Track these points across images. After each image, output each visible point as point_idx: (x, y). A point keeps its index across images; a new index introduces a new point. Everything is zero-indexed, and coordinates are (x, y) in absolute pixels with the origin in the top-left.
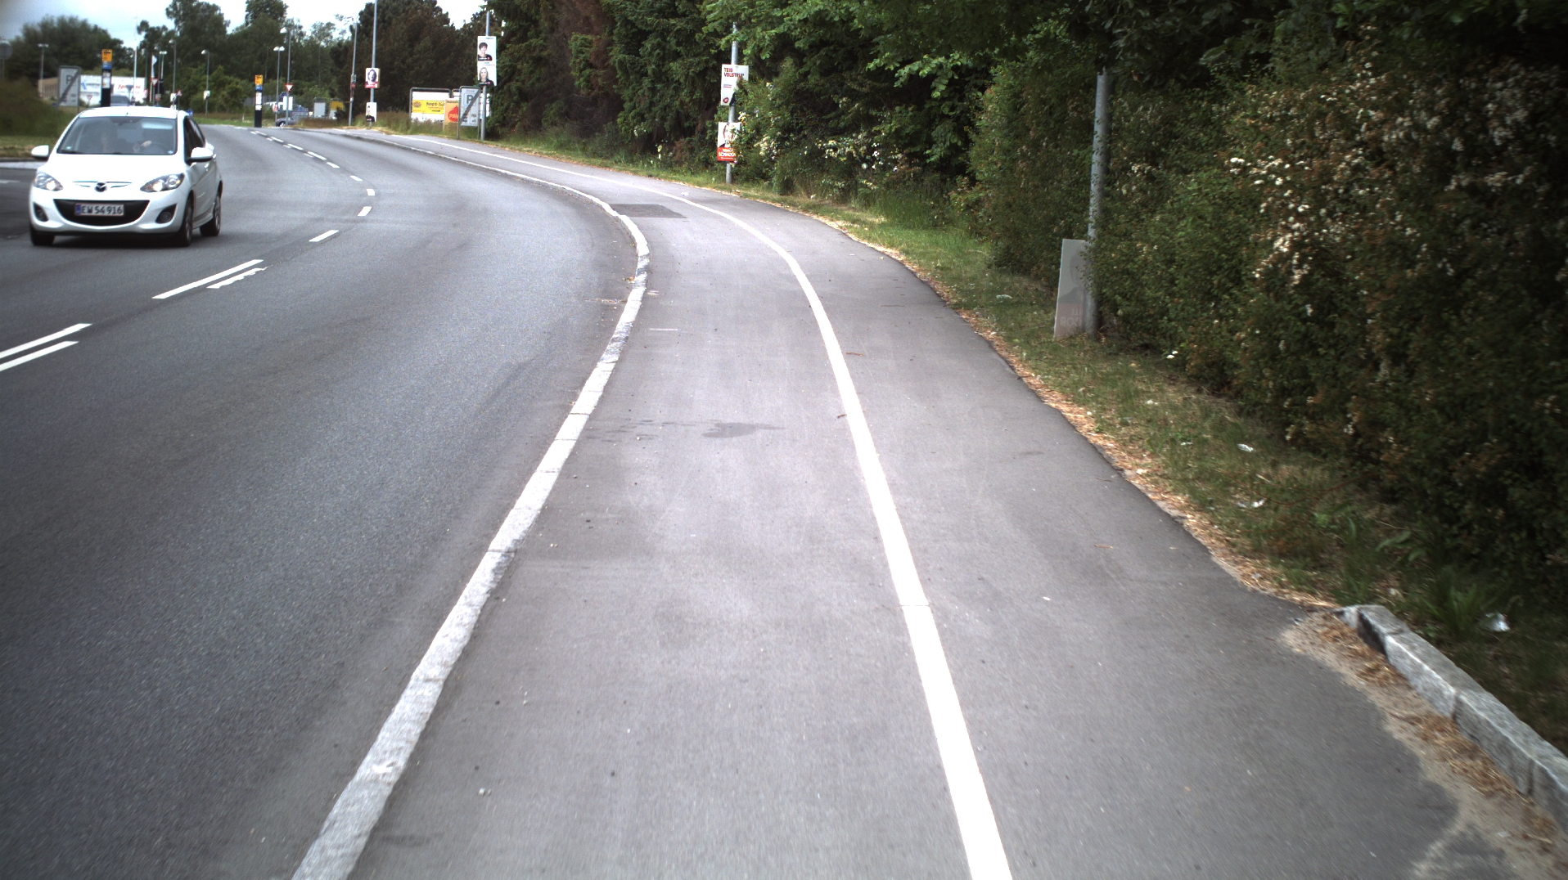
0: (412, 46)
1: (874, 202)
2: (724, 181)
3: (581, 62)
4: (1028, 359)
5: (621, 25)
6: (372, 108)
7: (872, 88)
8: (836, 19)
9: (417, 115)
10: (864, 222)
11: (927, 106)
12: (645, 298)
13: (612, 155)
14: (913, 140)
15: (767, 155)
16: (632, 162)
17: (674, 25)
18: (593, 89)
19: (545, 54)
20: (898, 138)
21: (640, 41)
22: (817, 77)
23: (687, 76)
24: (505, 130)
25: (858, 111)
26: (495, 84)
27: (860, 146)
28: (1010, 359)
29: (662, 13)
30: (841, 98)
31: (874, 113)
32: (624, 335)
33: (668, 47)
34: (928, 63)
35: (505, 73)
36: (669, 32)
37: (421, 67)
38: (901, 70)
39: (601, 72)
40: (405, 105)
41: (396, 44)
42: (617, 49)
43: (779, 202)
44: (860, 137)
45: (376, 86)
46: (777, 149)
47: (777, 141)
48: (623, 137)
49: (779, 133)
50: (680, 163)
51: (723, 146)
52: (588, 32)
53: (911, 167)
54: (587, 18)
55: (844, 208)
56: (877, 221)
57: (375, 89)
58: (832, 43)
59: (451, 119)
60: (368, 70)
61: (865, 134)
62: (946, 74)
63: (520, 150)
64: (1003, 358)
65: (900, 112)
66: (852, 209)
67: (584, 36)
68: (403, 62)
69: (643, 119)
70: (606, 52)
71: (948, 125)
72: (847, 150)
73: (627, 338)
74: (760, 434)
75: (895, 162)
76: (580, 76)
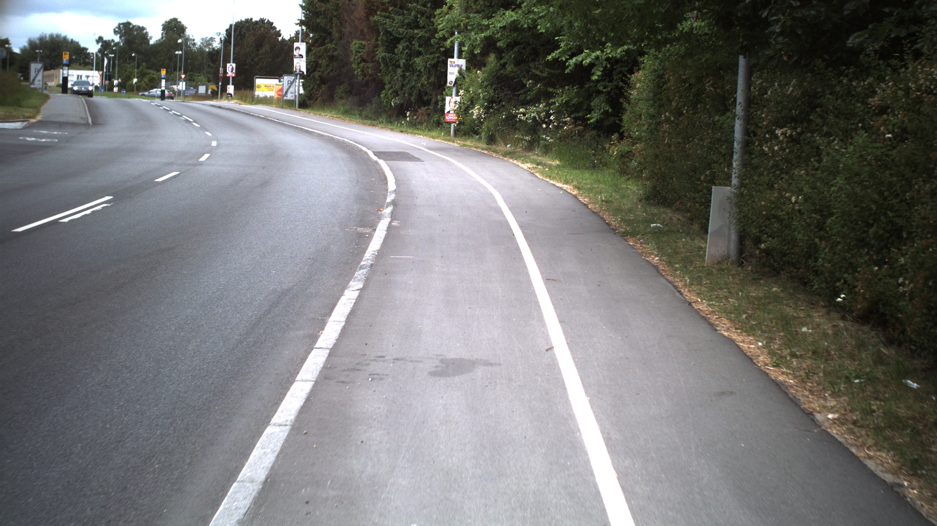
0: (258, 50)
1: (551, 149)
2: (450, 135)
3: (358, 58)
4: (691, 284)
5: (383, 34)
6: (231, 89)
7: (550, 73)
8: (525, 26)
9: (259, 93)
10: (545, 165)
11: (587, 86)
12: (390, 228)
13: (378, 118)
14: (577, 108)
15: (478, 118)
16: (390, 122)
17: (417, 33)
18: (366, 76)
19: (335, 53)
20: (568, 108)
21: (396, 44)
22: (512, 66)
23: (425, 67)
24: (312, 102)
25: (540, 88)
26: (305, 73)
27: (541, 113)
28: (676, 284)
29: (409, 26)
30: (528, 80)
31: (551, 90)
32: (370, 262)
33: (413, 48)
34: (588, 55)
35: (312, 66)
36: (414, 38)
37: (263, 63)
38: (570, 61)
39: (370, 65)
40: (251, 86)
41: (248, 49)
42: (380, 49)
43: (486, 150)
44: (541, 106)
45: (233, 75)
46: (485, 114)
47: (485, 109)
48: (385, 107)
49: (486, 104)
50: (421, 123)
51: (449, 112)
52: (363, 39)
53: (576, 127)
54: (362, 31)
55: (530, 154)
56: (554, 163)
57: (233, 77)
58: (521, 44)
59: (279, 95)
60: (228, 65)
61: (544, 104)
62: (602, 64)
63: (320, 115)
64: (670, 282)
65: (568, 90)
66: (536, 155)
67: (361, 42)
68: (252, 60)
69: (398, 95)
70: (374, 52)
71: (602, 97)
72: (533, 115)
73: (372, 265)
74: (480, 371)
75: (565, 123)
76: (358, 68)
